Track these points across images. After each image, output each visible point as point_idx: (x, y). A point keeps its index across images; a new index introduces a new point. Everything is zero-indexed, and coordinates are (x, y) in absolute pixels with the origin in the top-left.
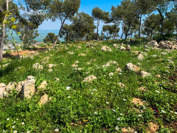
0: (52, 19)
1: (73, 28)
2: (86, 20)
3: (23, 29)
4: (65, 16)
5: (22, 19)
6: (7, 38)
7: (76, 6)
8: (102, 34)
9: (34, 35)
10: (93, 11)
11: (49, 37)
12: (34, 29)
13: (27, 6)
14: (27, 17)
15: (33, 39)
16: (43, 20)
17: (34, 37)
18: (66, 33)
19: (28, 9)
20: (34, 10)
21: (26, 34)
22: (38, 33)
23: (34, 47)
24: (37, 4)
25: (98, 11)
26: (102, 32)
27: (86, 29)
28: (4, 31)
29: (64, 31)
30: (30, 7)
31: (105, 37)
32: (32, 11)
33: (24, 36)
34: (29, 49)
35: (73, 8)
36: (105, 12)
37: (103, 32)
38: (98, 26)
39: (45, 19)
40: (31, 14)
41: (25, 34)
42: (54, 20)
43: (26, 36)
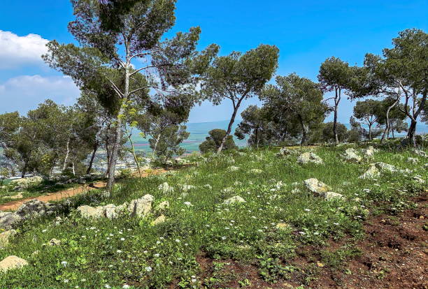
0: (214, 100)
1: (268, 115)
2: (300, 93)
3: (155, 125)
4: (241, 91)
5: (152, 106)
6: (124, 145)
7: (266, 66)
8: (355, 125)
9: (179, 137)
10: (322, 68)
11: (212, 140)
12: (179, 123)
13: (162, 79)
14: (161, 100)
15: (177, 146)
16: (192, 105)
17: (180, 141)
18: (253, 127)
19: (164, 85)
20: (174, 86)
21: (162, 135)
22: (187, 131)
23: (176, 161)
24: (180, 75)
25: (335, 67)
26: (352, 120)
27: (299, 116)
28: (119, 130)
29: (249, 123)
30: (169, 81)
31: (363, 133)
32: (171, 88)
33: (158, 139)
34: (165, 166)
35: (259, 71)
36: (355, 67)
37: (357, 120)
38: (337, 105)
39: (195, 103)
40: (168, 94)
41: (159, 136)
42: (216, 102)
43: (162, 139)
